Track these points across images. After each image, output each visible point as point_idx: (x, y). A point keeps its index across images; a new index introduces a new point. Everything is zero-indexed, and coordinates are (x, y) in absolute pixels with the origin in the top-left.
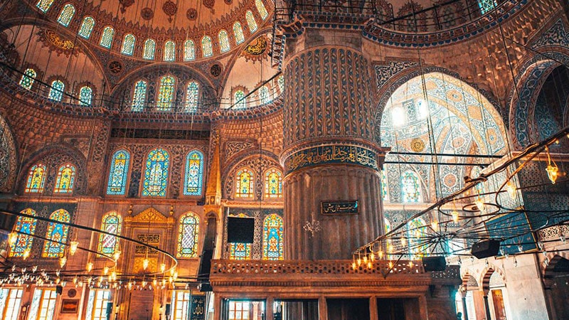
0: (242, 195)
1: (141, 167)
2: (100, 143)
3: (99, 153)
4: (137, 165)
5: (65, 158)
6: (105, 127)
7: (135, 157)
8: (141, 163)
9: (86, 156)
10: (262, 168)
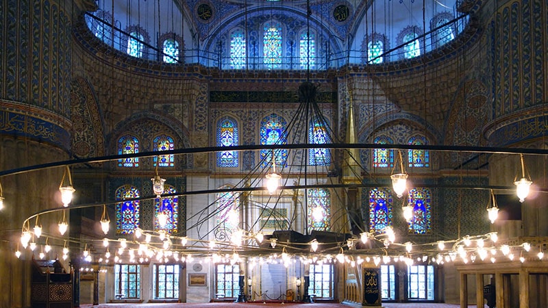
0: (380, 165)
1: (254, 136)
2: (201, 109)
3: (200, 121)
4: (249, 133)
5: (158, 128)
6: (203, 90)
7: (245, 125)
8: (253, 131)
9: (186, 124)
10: (404, 134)
